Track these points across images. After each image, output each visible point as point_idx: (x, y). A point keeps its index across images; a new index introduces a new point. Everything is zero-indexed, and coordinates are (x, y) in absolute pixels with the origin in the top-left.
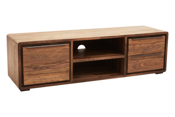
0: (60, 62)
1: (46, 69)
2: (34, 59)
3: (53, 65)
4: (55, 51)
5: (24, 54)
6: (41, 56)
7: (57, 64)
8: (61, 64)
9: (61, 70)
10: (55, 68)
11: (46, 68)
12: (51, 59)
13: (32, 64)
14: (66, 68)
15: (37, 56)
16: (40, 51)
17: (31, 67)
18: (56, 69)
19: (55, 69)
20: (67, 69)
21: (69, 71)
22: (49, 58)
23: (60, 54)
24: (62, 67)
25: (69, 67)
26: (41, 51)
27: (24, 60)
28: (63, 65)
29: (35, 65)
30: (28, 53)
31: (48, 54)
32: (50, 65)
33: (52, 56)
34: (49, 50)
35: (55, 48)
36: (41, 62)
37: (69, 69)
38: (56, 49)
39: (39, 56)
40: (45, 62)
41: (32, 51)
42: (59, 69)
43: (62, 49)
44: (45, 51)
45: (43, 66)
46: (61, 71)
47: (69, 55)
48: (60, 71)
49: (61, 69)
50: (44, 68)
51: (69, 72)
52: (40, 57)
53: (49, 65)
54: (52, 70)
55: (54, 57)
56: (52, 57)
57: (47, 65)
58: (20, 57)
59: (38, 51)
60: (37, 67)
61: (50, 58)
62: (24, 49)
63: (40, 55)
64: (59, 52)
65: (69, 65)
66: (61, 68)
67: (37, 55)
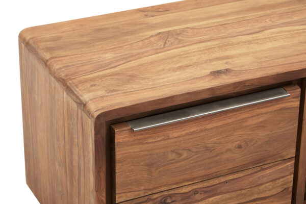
0: (260, 163)
1: (203, 196)
2: (161, 169)
3: (231, 177)
4: (245, 124)
5: (119, 154)
6: (189, 150)
7: (249, 172)
8: (262, 170)
9: (259, 193)
10: (241, 190)
11: (205, 192)
12: (225, 156)
13: (151, 187)
14: (280, 182)
15: (172, 156)
16: (184, 133)
17: (149, 200)
18: (243, 192)
19: (238, 192)
20: (285, 184)
21: (291, 189)
22: (217, 155)
23: (262, 134)
24: (265, 180)
25: (292, 176)
26: (187, 134)
27: (119, 179)
28: (268, 171)
29: (163, 189)
30: (136, 149)
31: (214, 139)
32: (223, 179)
33: (229, 146)
34: (220, 124)
35: (244, 116)
36: (187, 177)
37: (291, 185)
38: (247, 115)
39: (180, 155)
40: (200, 172)
41: (150, 141)
42: (256, 189)
43: (271, 112)
44: (206, 130)
45: (194, 187)
46: (261, 196)
47: (296, 130)
48: (256, 196)
49: (261, 188)
50: (198, 197)
51: (290, 196)
52: (185, 155)
53: (217, 181)
54: (228, 196)
55: (240, 147)
56: (229, 150)
57: (211, 182)
58: (104, 169)
59: (176, 135)
60: (170, 196)
61: (222, 153)
62: (121, 136)
63: (184, 149)
64: (261, 126)
65: (292, 170)
66: (261, 184)
67: (172, 151)
